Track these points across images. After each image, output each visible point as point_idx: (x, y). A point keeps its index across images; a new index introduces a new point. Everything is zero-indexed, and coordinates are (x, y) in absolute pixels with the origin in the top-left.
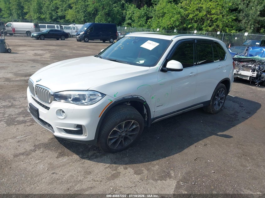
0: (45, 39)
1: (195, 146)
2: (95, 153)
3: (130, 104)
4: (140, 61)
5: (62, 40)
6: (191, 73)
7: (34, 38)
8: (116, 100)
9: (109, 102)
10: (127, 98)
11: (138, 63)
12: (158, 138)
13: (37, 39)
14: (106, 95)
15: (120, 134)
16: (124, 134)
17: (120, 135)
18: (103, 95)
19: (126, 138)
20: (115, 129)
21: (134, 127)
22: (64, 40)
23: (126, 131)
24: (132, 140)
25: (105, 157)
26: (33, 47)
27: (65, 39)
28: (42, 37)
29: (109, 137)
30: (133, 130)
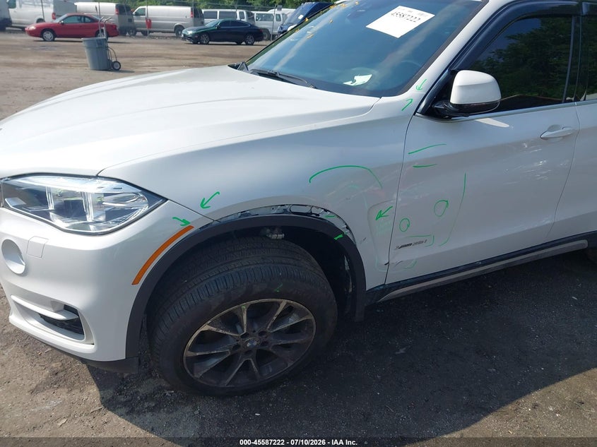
0: (210, 43)
1: (535, 406)
2: (161, 389)
3: (281, 236)
4: (356, 78)
5: (247, 44)
6: (551, 128)
7: (188, 41)
8: (209, 221)
9: (178, 227)
10: (262, 213)
11: (349, 83)
12: (402, 351)
13: (194, 43)
14: (167, 200)
15: (236, 343)
16: (252, 343)
17: (237, 346)
18: (154, 198)
19: (263, 356)
20: (206, 328)
21: (293, 320)
22: (252, 45)
23: (261, 334)
24: (289, 361)
25: (188, 409)
26: (175, 59)
27: (255, 43)
28: (204, 38)
29: (188, 353)
30: (294, 329)
